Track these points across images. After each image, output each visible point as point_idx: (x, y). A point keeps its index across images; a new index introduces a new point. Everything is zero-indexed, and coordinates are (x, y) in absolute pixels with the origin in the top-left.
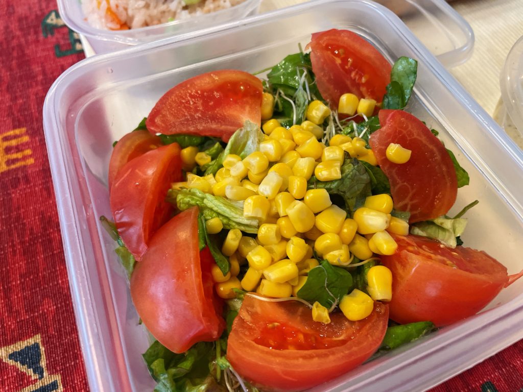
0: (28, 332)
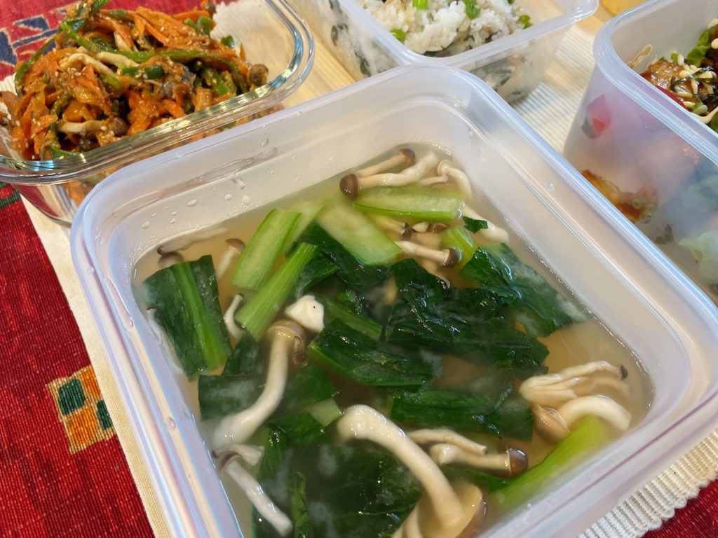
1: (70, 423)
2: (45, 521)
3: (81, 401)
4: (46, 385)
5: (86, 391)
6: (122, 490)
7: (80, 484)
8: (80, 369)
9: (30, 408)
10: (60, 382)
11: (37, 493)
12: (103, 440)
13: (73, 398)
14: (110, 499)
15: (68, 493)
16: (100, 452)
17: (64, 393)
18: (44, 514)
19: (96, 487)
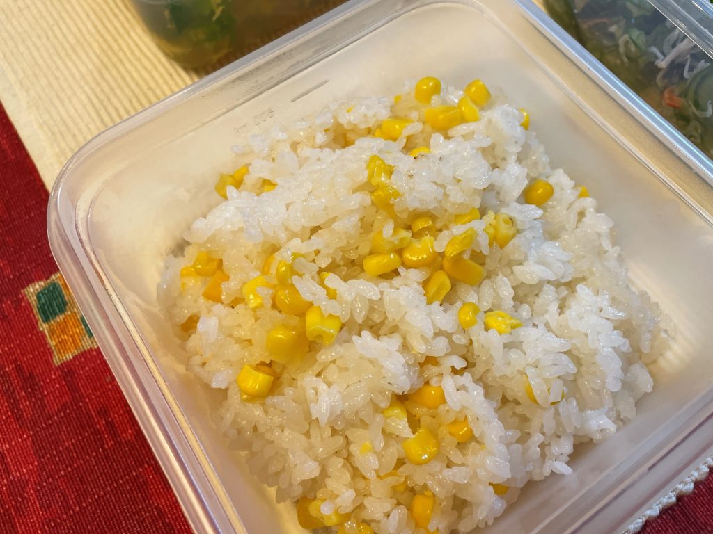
1: (52, 332)
2: (33, 440)
3: (63, 306)
4: (22, 291)
5: (67, 295)
6: (116, 403)
7: (69, 398)
9: (7, 317)
10: (37, 287)
11: (21, 410)
12: (91, 348)
13: (55, 302)
14: (103, 412)
15: (56, 408)
16: (88, 362)
17: (43, 298)
18: (31, 433)
19: (87, 400)
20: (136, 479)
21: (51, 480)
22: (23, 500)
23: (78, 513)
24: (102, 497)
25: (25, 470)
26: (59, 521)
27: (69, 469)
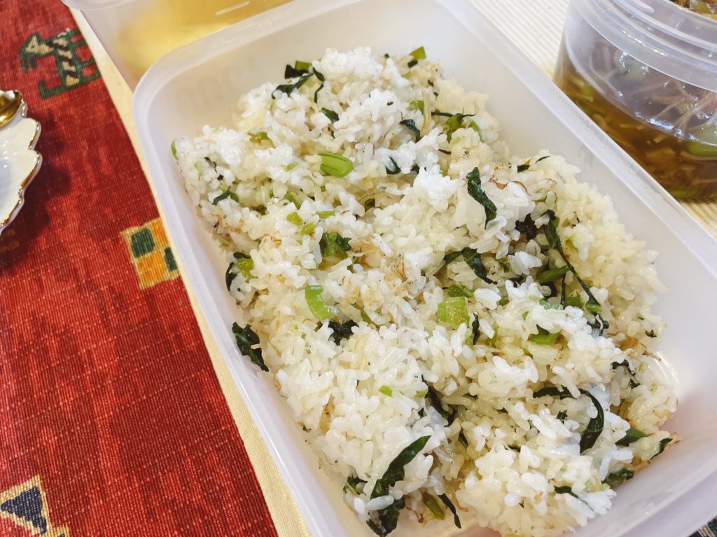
0: (24, 473)
1: (141, 265)
2: (116, 343)
3: (151, 247)
4: (121, 233)
5: (155, 239)
6: (184, 322)
7: (148, 315)
8: (151, 219)
9: (106, 250)
10: (133, 230)
11: (109, 320)
12: (169, 279)
13: (144, 244)
14: (174, 328)
15: (137, 321)
16: (166, 289)
17: (136, 239)
18: (115, 337)
19: (162, 317)
20: (194, 380)
21: (126, 374)
22: (101, 388)
23: (144, 400)
24: (166, 390)
25: (106, 365)
26: (128, 406)
27: (142, 367)
